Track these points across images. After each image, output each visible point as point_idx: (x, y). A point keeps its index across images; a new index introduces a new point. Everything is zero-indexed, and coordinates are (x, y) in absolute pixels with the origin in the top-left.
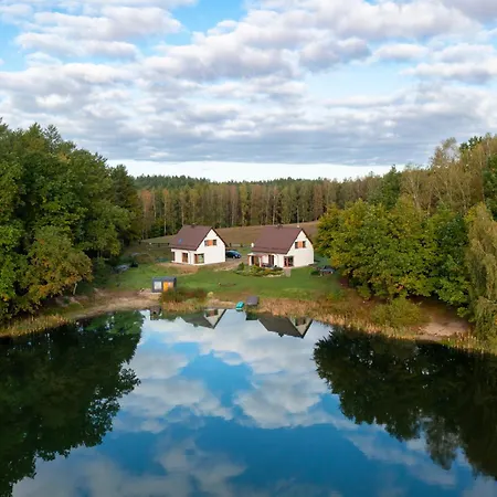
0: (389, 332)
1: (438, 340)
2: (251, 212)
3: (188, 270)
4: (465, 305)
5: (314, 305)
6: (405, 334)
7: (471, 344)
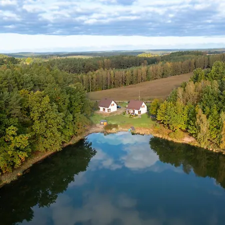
0: (175, 140)
1: (188, 143)
2: (115, 82)
3: (106, 114)
4: (195, 134)
5: (152, 130)
6: (179, 141)
7: (196, 144)
